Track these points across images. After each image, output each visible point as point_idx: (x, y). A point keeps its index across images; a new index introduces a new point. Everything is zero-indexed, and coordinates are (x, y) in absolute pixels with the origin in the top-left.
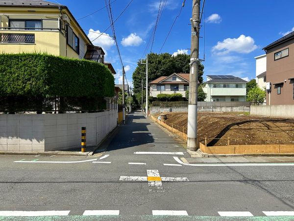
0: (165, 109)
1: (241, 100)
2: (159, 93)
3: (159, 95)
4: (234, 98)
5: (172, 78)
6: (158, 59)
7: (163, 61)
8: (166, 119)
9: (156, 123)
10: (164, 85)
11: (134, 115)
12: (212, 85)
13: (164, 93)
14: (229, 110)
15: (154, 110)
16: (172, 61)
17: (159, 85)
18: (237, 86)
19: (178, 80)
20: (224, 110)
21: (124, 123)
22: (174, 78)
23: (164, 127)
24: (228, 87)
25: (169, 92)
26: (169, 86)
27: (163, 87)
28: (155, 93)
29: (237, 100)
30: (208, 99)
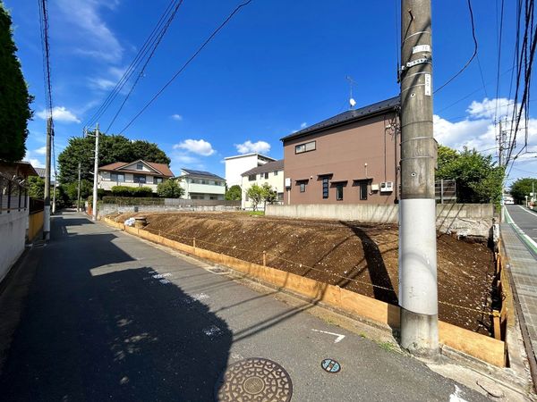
0: (126, 208)
1: (220, 199)
2: (115, 184)
3: (114, 187)
4: (213, 197)
5: (136, 166)
6: (106, 141)
7: (114, 145)
8: (145, 224)
9: (124, 233)
10: (123, 174)
11: (65, 217)
12: (190, 181)
13: (123, 184)
14: (211, 208)
15: (108, 209)
16: (129, 146)
17: (114, 173)
18: (216, 184)
19: (145, 169)
20: (206, 208)
21: (48, 237)
22: (140, 166)
23: (157, 243)
24: (208, 184)
25: (130, 184)
26: (132, 176)
27: (120, 177)
28: (107, 184)
29: (216, 198)
30: (185, 197)
